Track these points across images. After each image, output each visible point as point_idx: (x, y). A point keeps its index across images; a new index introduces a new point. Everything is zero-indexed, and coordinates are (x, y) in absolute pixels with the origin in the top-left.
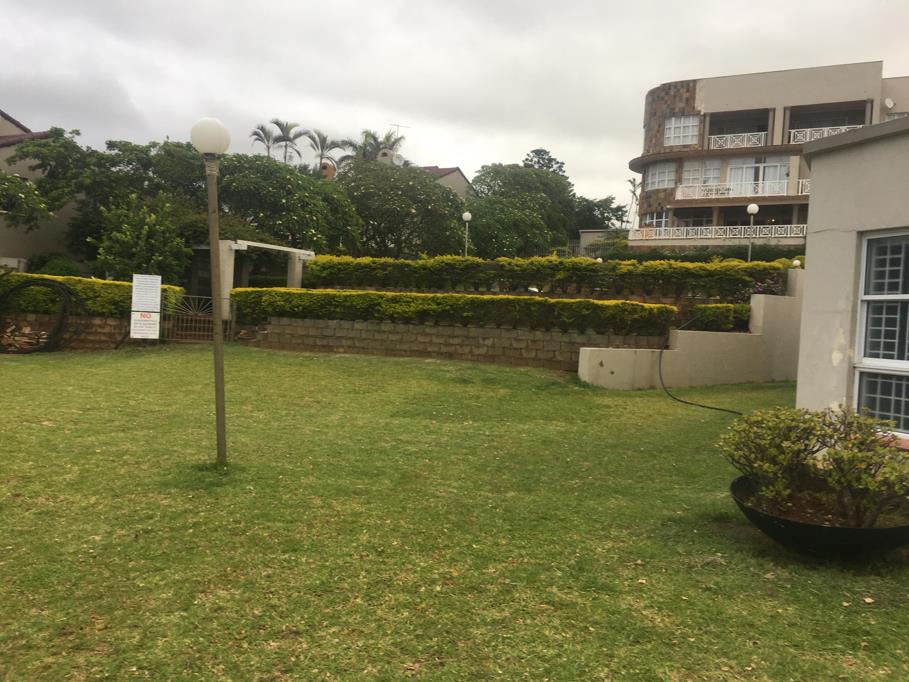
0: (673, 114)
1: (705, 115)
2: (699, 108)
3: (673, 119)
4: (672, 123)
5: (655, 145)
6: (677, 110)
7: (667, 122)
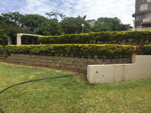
0: (142, 3)
1: (149, 3)
2: (148, 1)
3: (142, 5)
4: (142, 6)
5: (138, 11)
6: (143, 2)
7: (140, 5)
